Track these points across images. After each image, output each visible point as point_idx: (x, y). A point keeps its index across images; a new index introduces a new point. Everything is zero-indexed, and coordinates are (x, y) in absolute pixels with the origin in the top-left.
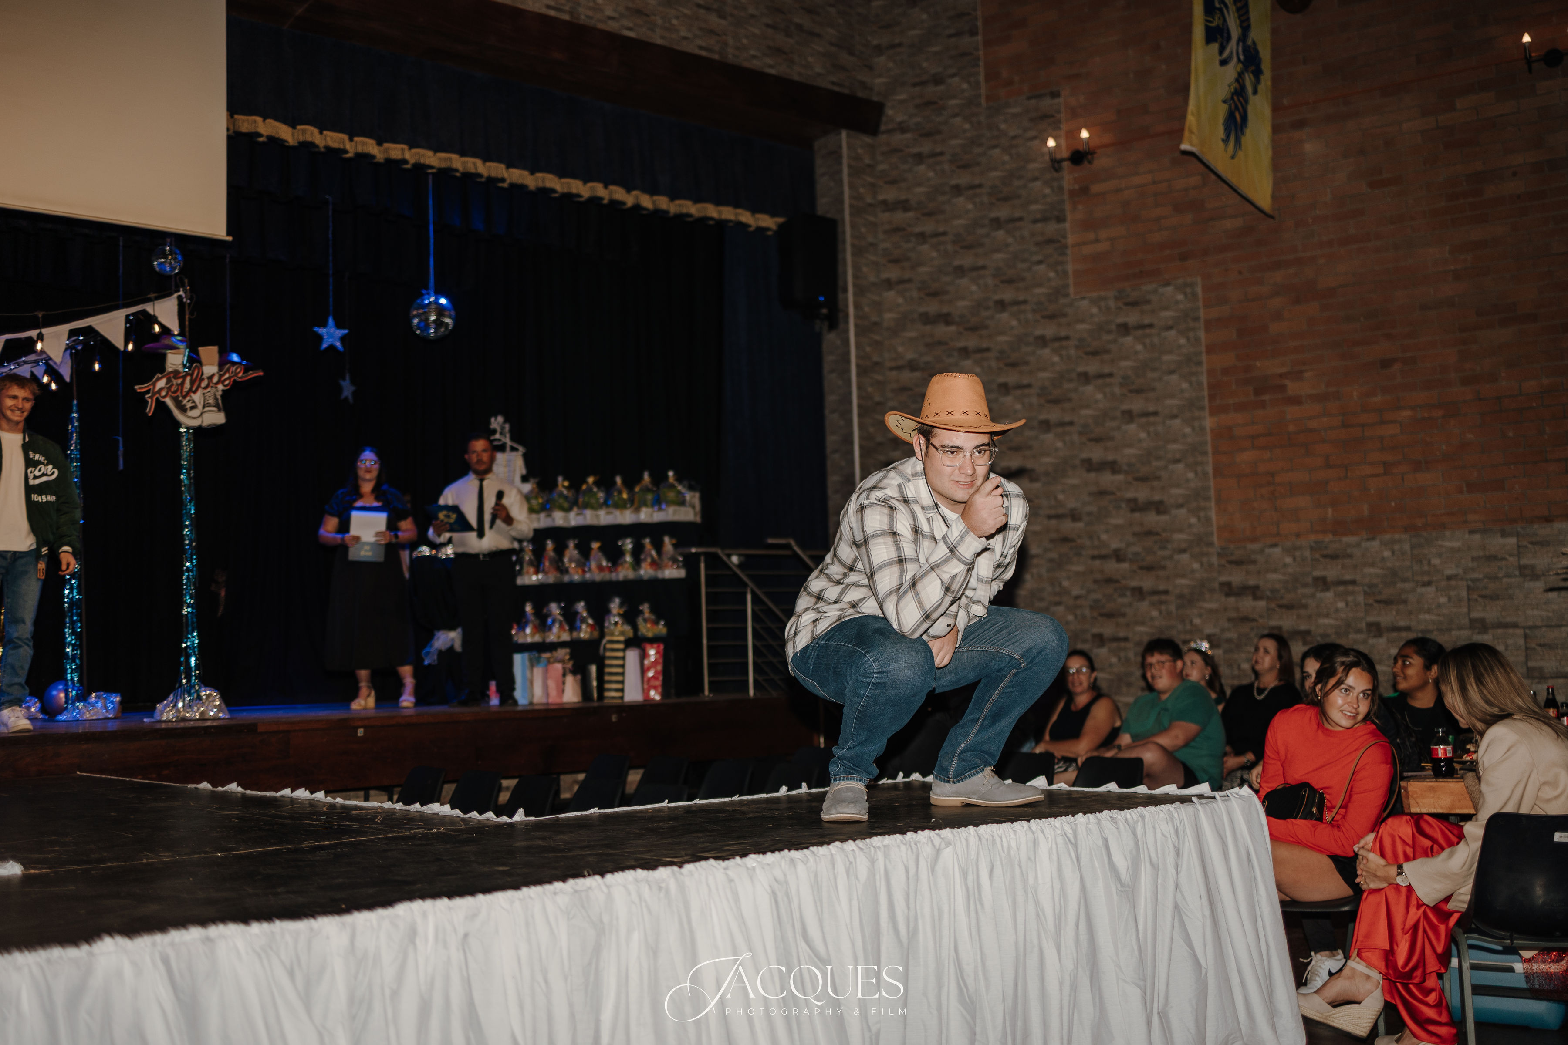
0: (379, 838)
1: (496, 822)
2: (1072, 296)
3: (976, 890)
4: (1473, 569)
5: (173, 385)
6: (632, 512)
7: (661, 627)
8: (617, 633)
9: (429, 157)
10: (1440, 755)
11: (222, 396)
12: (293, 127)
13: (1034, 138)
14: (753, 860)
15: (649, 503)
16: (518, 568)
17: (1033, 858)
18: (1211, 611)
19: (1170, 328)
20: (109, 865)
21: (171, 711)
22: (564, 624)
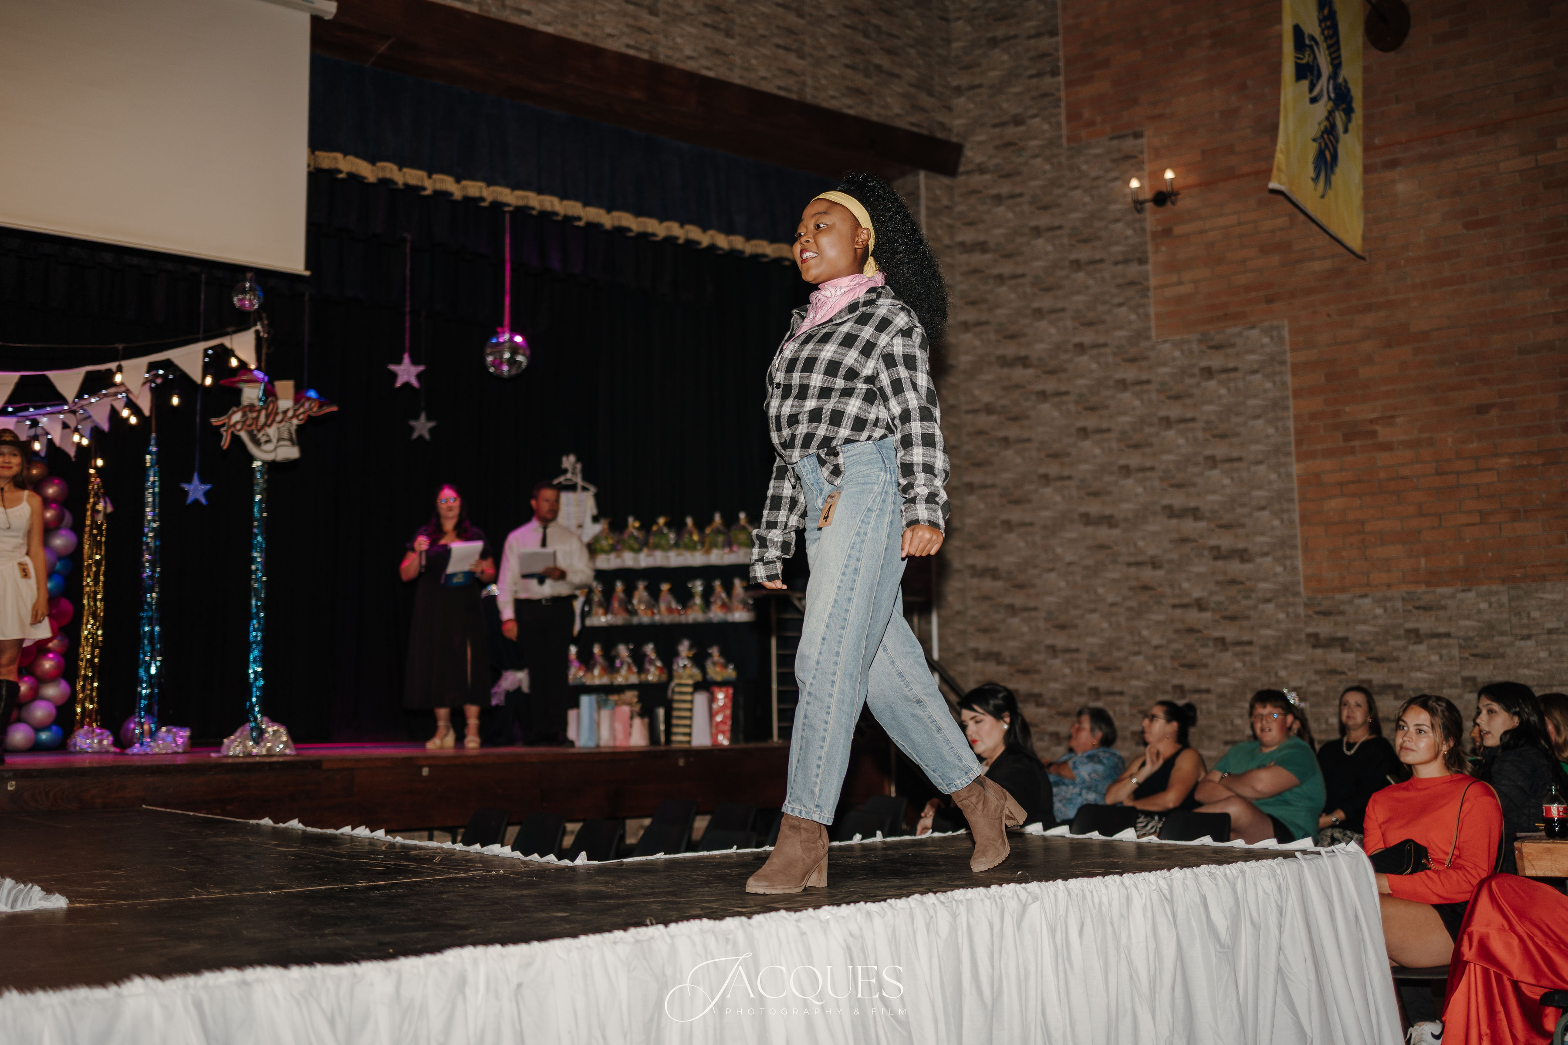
0: (436, 880)
1: (557, 866)
2: (1154, 339)
3: (1065, 949)
5: (247, 419)
6: (702, 554)
7: (730, 671)
8: (685, 677)
9: (507, 195)
10: (1553, 815)
11: (296, 431)
12: (373, 164)
13: (1116, 179)
14: (827, 912)
15: (720, 545)
17: (1126, 915)
18: (1297, 663)
19: (1255, 372)
20: (157, 900)
21: (237, 746)
22: (632, 665)
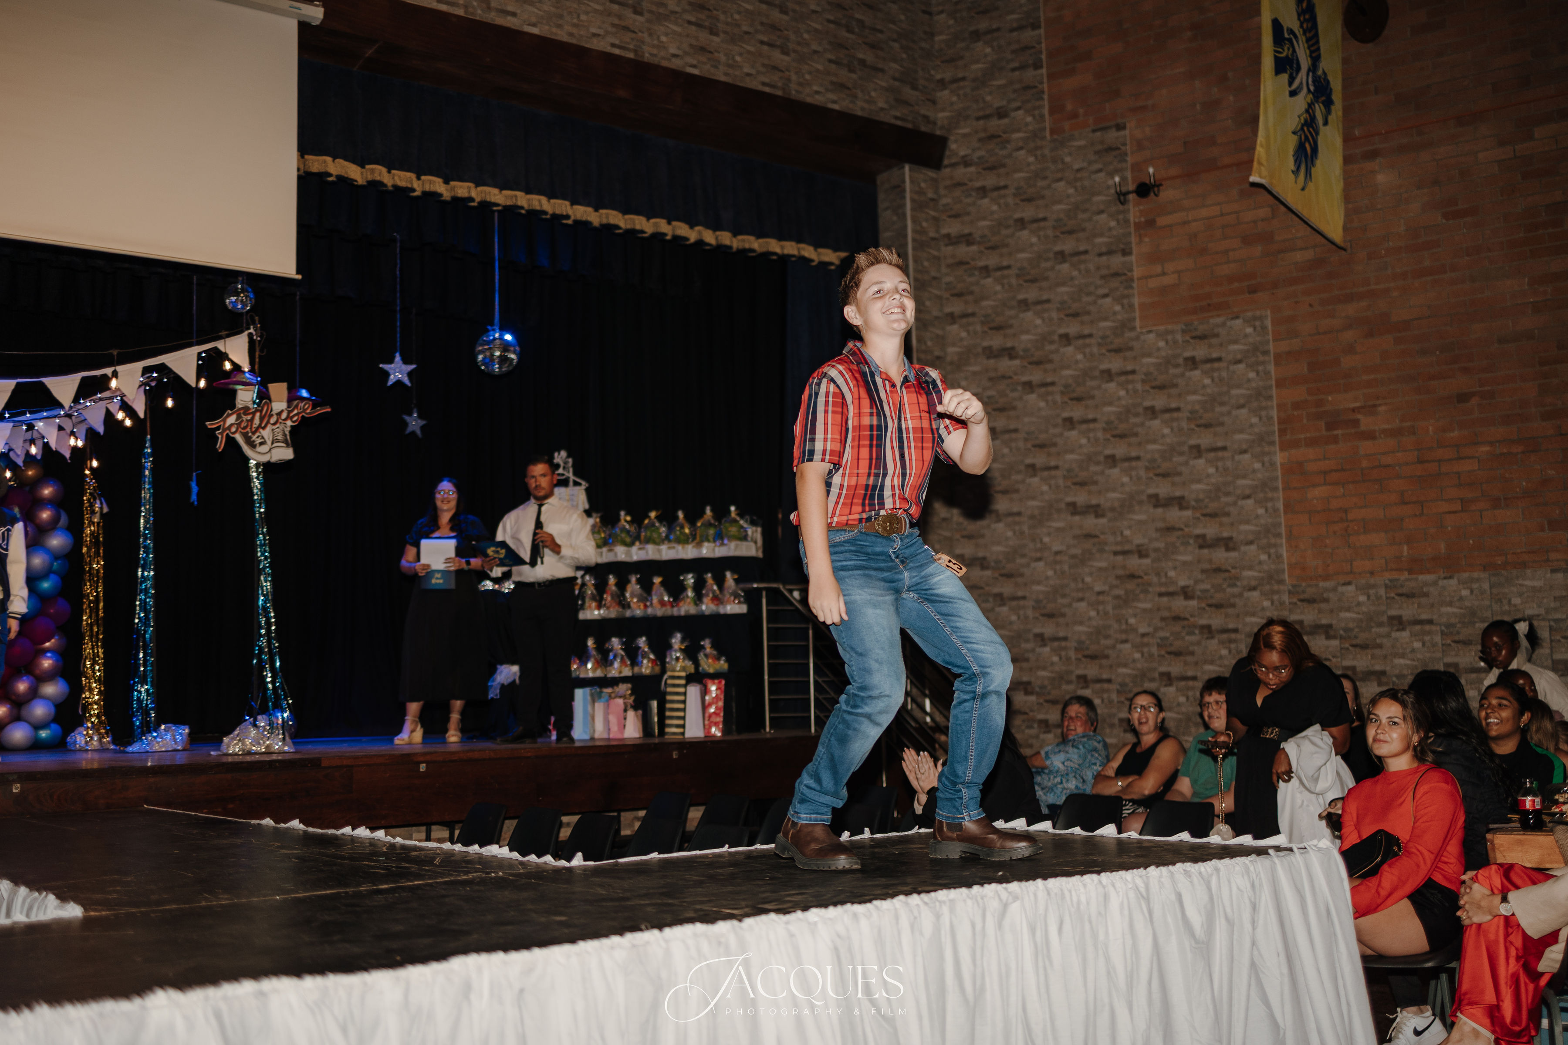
0: (437, 883)
1: (554, 866)
2: (1138, 330)
3: (1044, 947)
4: (1555, 610)
5: (242, 421)
6: (693, 547)
7: (722, 662)
8: (678, 669)
9: (495, 195)
10: (1528, 807)
11: (290, 432)
12: (363, 167)
13: (1099, 171)
14: (814, 914)
15: (711, 538)
16: (580, 602)
17: (1103, 913)
19: (1239, 362)
20: (168, 907)
21: (237, 744)
22: (625, 658)
